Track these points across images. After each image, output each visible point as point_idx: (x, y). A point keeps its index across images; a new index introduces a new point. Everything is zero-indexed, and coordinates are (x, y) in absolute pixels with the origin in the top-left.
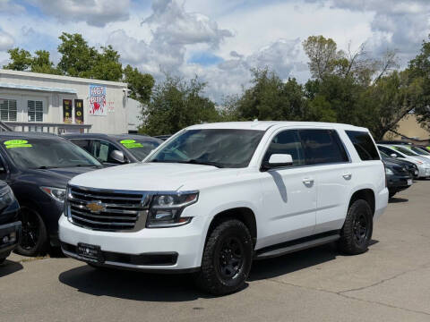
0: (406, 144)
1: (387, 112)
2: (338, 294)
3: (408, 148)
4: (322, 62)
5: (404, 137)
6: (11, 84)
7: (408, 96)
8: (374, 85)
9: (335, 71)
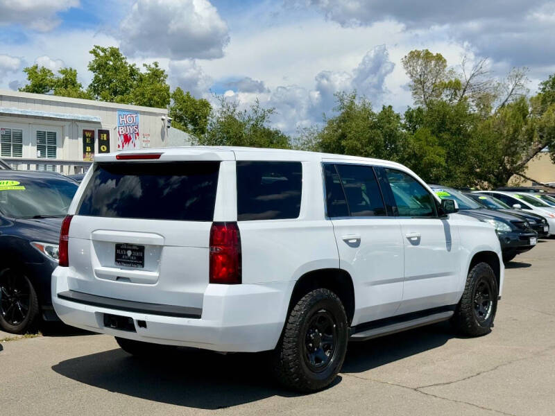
0: (536, 191)
1: (513, 149)
2: (415, 390)
3: (537, 197)
4: (428, 84)
5: (535, 183)
6: (16, 109)
7: (541, 130)
8: (496, 114)
9: (443, 96)
